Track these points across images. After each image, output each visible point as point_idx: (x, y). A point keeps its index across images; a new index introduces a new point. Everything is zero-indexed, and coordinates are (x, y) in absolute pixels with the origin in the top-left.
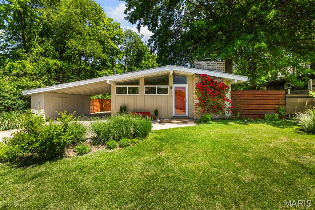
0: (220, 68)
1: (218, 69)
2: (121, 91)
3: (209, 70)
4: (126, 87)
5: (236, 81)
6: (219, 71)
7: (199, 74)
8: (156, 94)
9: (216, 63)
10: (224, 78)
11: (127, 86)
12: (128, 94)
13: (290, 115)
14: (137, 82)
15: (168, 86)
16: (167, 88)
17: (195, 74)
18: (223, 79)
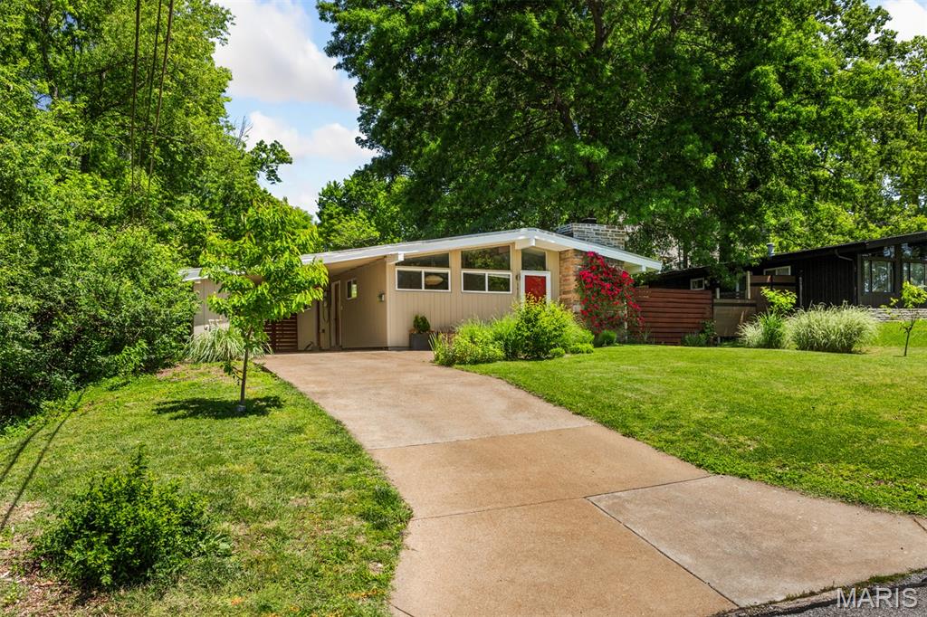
0: (617, 242)
1: (613, 242)
2: (408, 281)
3: (598, 243)
4: (421, 272)
5: (644, 270)
6: (615, 247)
7: (582, 252)
8: (487, 291)
9: (610, 230)
10: (623, 262)
11: (423, 270)
12: (426, 288)
13: (719, 339)
14: (442, 260)
15: (511, 274)
16: (509, 279)
17: (575, 250)
18: (620, 263)
